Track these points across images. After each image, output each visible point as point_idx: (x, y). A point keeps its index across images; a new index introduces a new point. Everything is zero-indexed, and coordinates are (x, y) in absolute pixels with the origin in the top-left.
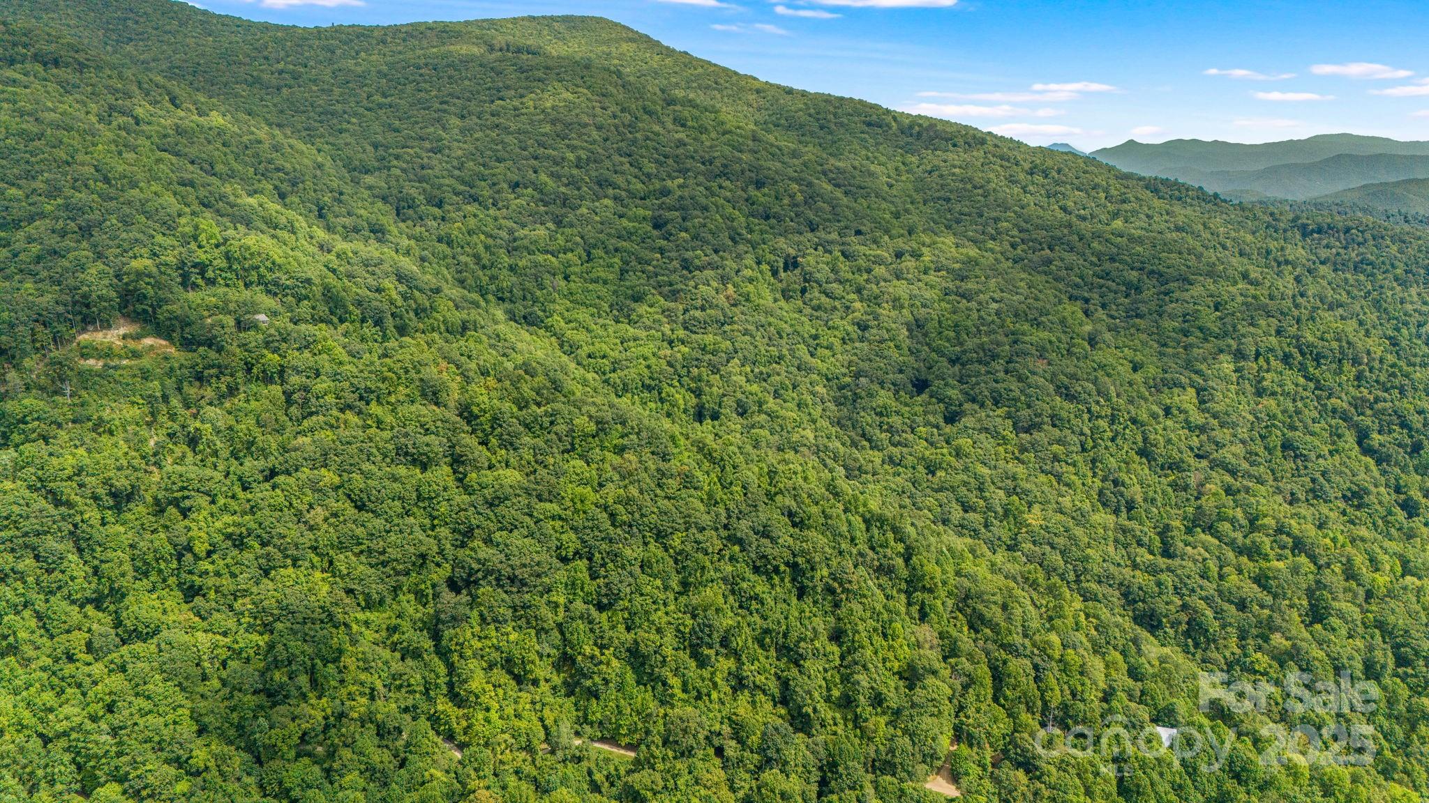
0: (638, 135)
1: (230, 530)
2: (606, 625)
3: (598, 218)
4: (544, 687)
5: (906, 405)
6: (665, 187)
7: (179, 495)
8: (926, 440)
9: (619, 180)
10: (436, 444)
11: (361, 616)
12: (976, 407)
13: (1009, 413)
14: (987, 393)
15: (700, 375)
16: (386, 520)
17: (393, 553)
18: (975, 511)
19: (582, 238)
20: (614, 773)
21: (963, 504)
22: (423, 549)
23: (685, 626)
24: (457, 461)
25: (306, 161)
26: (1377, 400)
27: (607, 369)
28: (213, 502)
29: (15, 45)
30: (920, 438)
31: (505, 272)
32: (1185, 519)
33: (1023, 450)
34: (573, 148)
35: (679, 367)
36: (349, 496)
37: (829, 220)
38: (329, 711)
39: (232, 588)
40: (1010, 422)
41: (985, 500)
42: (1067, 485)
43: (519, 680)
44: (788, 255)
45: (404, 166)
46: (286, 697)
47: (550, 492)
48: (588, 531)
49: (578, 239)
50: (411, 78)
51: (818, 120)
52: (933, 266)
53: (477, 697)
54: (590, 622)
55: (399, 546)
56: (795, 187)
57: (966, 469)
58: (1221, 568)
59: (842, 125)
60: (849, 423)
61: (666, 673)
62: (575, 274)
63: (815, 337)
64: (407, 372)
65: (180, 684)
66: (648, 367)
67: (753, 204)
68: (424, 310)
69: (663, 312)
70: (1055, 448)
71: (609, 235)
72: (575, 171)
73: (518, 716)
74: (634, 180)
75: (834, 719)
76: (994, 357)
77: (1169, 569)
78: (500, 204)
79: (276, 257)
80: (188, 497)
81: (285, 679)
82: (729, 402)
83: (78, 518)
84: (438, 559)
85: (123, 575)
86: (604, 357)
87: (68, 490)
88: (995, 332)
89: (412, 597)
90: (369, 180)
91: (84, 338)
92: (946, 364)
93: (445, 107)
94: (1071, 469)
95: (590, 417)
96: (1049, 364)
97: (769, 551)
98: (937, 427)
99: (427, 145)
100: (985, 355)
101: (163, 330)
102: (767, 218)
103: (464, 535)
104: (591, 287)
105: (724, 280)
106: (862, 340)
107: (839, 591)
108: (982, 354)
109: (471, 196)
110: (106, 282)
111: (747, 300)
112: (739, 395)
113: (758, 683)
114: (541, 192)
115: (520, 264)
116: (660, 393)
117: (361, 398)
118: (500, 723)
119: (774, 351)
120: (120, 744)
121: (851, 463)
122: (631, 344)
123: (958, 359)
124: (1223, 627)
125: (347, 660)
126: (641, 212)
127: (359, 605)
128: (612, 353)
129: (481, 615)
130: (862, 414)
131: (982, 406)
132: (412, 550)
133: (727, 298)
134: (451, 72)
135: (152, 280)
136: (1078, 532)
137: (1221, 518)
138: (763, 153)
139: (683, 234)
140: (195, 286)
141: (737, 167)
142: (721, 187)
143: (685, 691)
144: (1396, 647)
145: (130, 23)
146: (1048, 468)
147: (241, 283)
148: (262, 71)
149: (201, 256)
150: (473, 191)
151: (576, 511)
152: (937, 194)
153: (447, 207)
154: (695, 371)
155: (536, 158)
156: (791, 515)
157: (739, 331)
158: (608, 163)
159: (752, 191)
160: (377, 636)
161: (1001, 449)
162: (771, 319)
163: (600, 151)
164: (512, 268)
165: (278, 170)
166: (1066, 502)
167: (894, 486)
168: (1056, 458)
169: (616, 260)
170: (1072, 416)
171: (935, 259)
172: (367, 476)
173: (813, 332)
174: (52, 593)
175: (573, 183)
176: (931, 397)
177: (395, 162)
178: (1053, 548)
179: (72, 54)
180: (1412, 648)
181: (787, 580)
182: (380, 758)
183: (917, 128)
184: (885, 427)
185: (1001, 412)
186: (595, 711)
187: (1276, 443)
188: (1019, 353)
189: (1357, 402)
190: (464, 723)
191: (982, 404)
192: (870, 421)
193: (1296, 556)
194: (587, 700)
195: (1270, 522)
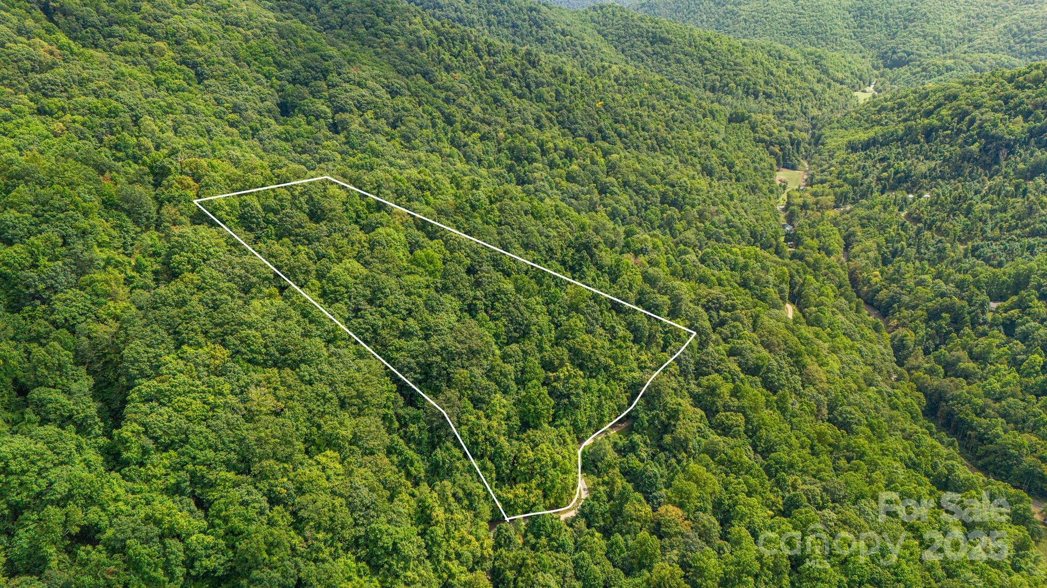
14: (350, 102)
32: (508, 158)
33: (407, 139)
40: (382, 120)
58: (553, 179)
76: (326, 72)
92: (290, 86)
129: (471, 398)
137: (529, 151)
146: (428, 148)
161: (394, 142)
176: (306, 115)
184: (300, 150)
185: (369, 115)
186: (582, 417)
187: (490, 100)
188: (339, 66)
189: (488, 65)
190: (540, 492)
191: (351, 111)
192: (287, 147)
193: (571, 161)
194: (572, 414)
195: (551, 145)
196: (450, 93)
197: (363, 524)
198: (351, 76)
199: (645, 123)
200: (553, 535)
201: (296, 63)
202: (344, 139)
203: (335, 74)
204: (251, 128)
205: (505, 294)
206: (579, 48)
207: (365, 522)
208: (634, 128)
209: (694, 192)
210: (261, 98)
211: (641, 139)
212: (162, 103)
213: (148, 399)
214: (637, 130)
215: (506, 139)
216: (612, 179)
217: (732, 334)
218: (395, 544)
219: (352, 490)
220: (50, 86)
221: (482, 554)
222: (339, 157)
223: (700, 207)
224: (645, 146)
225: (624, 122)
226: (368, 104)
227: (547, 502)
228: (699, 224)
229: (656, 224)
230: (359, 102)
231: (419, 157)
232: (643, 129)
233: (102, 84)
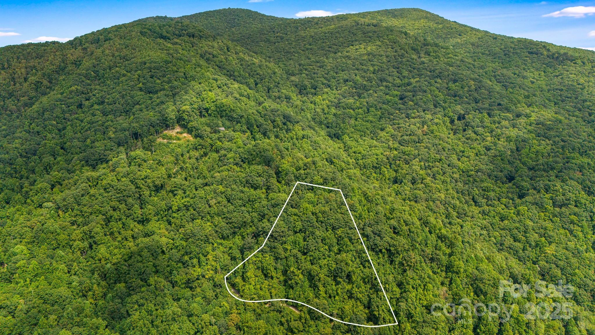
0: (404, 60)
1: (185, 204)
2: (303, 261)
3: (376, 95)
4: (275, 280)
5: (500, 187)
6: (410, 82)
7: (173, 189)
8: (505, 205)
9: (390, 79)
10: (260, 181)
11: (219, 241)
12: (535, 192)
13: (552, 197)
15: (399, 164)
16: (235, 207)
17: (234, 220)
18: (520, 242)
19: (367, 103)
20: (289, 320)
21: (514, 238)
22: (245, 220)
23: (332, 267)
24: (268, 188)
25: (269, 71)
27: (360, 158)
28: (185, 193)
29: (182, 30)
30: (501, 203)
31: (332, 116)
34: (373, 65)
35: (391, 160)
36: (226, 196)
37: (486, 99)
38: (200, 274)
39: (180, 223)
41: (526, 237)
42: (575, 236)
43: (266, 276)
44: (461, 114)
45: (308, 73)
46: (188, 265)
47: (296, 205)
48: (306, 222)
49: (365, 104)
50: (322, 38)
51: (504, 51)
52: (535, 122)
53: (248, 279)
54: (297, 258)
55: (237, 217)
56: (472, 82)
57: (520, 221)
59: (517, 53)
60: (467, 193)
61: (320, 285)
62: (360, 118)
63: (463, 152)
64: (261, 153)
65: (152, 254)
66: (377, 159)
67: (449, 90)
68: (290, 130)
69: (392, 135)
70: (573, 217)
71: (379, 102)
72: (372, 75)
73: (261, 289)
74: (397, 79)
75: (389, 320)
78: (338, 89)
79: (232, 107)
80: (176, 190)
81: (188, 259)
82: (409, 177)
83: (142, 193)
84: (251, 224)
85: (150, 214)
86: (360, 153)
87: (140, 183)
88: (558, 157)
89: (240, 237)
90: (293, 78)
91: (165, 132)
93: (330, 49)
94: (580, 229)
95: (322, 177)
96: (583, 175)
97: (378, 242)
98: (513, 200)
99: (318, 64)
100: (548, 167)
101: (190, 132)
102: (455, 96)
103: (262, 216)
104: (364, 123)
105: (424, 123)
106: (485, 154)
107: (405, 265)
108: (546, 167)
109: (328, 85)
110: (174, 113)
111: (432, 133)
112: (414, 175)
113: (358, 297)
114: (355, 84)
115: (338, 113)
116: (380, 170)
117: (242, 161)
118: (254, 291)
119: (438, 156)
120: (129, 270)
121: (461, 211)
122: (373, 148)
123: (533, 168)
125: (209, 256)
126: (396, 93)
127: (219, 237)
128: (363, 152)
130: (475, 189)
131: (539, 192)
132: (241, 219)
133: (423, 131)
134: (337, 35)
135: (188, 114)
136: (574, 260)
138: (463, 67)
139: (411, 103)
140: (204, 116)
141: (446, 73)
142: (436, 82)
145: (236, 20)
147: (219, 116)
148: (271, 37)
149: (207, 106)
150: (329, 83)
151: (304, 214)
152: (556, 87)
153: (318, 89)
154: (398, 162)
155: (358, 70)
156: (395, 228)
157: (423, 146)
158: (387, 72)
159: (451, 84)
160: (225, 249)
162: (441, 142)
163: (385, 66)
164: (335, 115)
165: (257, 74)
166: (571, 245)
167: (479, 224)
168: (572, 222)
169: (379, 113)
170: (587, 202)
171: (537, 119)
172: (233, 190)
173: (463, 149)
174: (128, 217)
175: (370, 80)
176: (514, 185)
177: (304, 72)
178: (557, 266)
179: (199, 33)
181: (385, 256)
182: (210, 294)
183: (557, 55)
198: (565, 175)
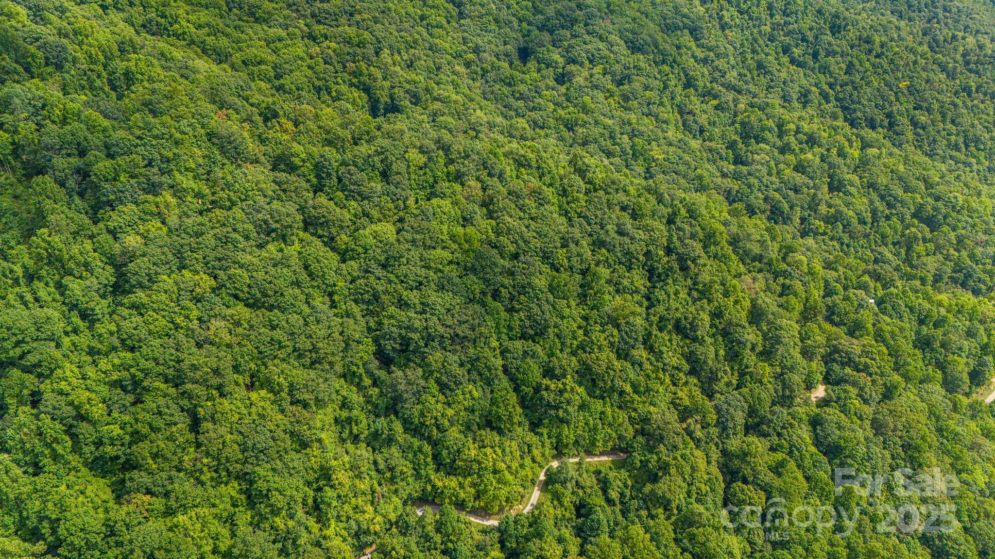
8: (552, 102)
13: (605, 69)
14: (584, 55)
26: (786, 23)
30: (547, 101)
32: (736, 133)
33: (626, 99)
36: (236, 297)
40: (608, 77)
41: (618, 145)
53: (479, 463)
57: (596, 122)
58: (776, 165)
61: (619, 383)
63: (422, 18)
76: (574, 21)
77: (750, 174)
82: (400, 93)
92: (537, 32)
94: (663, 109)
96: (613, 23)
98: (555, 89)
100: (566, 21)
108: (562, 21)
112: (405, 85)
122: (278, 45)
123: (544, 26)
124: (791, 208)
129: (438, 381)
136: (687, 157)
137: (763, 130)
143: (636, 391)
144: (882, 198)
146: (646, 110)
161: (611, 100)
166: (670, 136)
173: (420, 13)
178: (676, 173)
180: (894, 197)
184: (518, 95)
185: (598, 69)
186: (568, 434)
187: (754, 65)
188: (590, 16)
189: (775, 27)
190: (473, 491)
191: (581, 65)
192: (506, 92)
193: (811, 148)
194: (558, 427)
195: (792, 126)
196: (712, 54)
197: (252, 464)
198: (597, 28)
199: (959, 115)
200: (451, 537)
201: (550, 11)
202: (565, 91)
203: (582, 25)
204: (482, 69)
205: (533, 289)
206: (940, 11)
207: (255, 462)
208: (940, 118)
209: (965, 212)
210: (505, 42)
211: (944, 133)
212: (409, 39)
213: (133, 306)
214: (944, 122)
215: (745, 111)
216: (855, 178)
217: (839, 398)
218: (269, 490)
219: (253, 432)
220: (324, 15)
221: (368, 528)
222: (552, 106)
223: (963, 232)
224: (945, 142)
225: (928, 110)
226: (601, 58)
227: (477, 503)
228: (952, 251)
229: (890, 240)
230: (593, 55)
231: (629, 120)
232: (953, 122)
233: (365, 16)
